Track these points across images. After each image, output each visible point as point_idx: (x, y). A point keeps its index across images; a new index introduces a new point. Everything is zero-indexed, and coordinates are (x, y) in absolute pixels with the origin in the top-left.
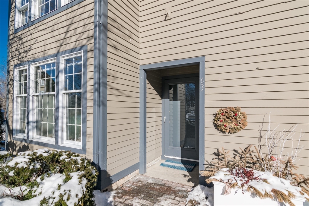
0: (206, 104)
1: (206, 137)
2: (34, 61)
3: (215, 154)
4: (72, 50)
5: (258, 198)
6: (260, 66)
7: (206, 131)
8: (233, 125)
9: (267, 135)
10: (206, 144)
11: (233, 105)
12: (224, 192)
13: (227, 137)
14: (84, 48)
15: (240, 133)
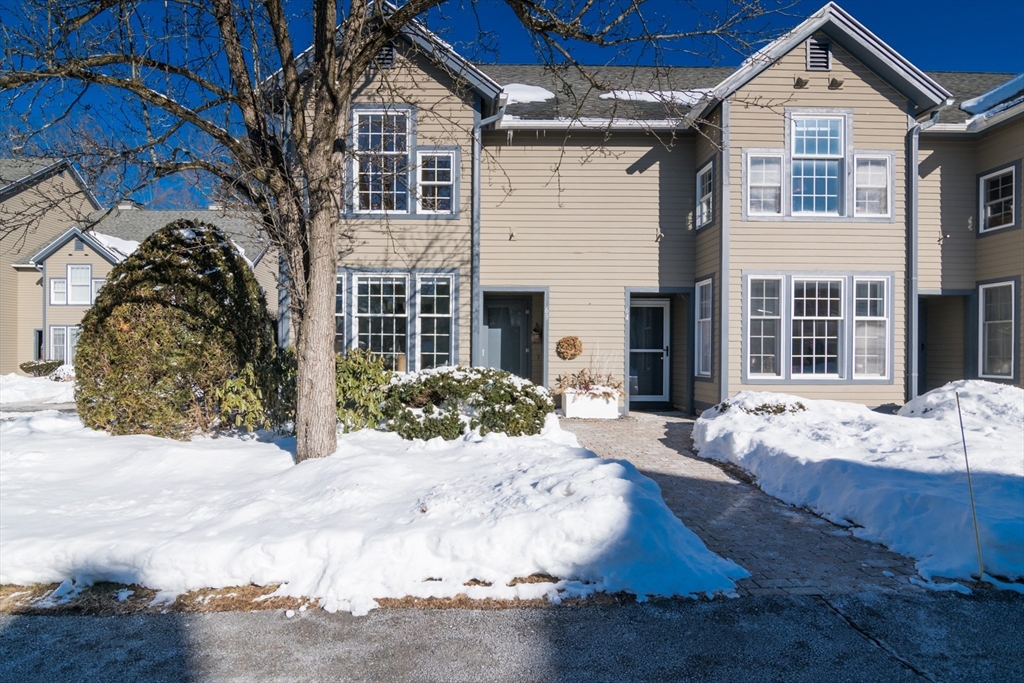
0: (550, 333)
1: (550, 365)
2: (361, 269)
3: (557, 380)
4: (437, 271)
5: (595, 399)
6: (593, 302)
7: (550, 359)
8: (573, 351)
9: (596, 359)
10: (550, 371)
11: (573, 334)
12: (574, 400)
13: (567, 363)
14: (456, 271)
15: (577, 359)
